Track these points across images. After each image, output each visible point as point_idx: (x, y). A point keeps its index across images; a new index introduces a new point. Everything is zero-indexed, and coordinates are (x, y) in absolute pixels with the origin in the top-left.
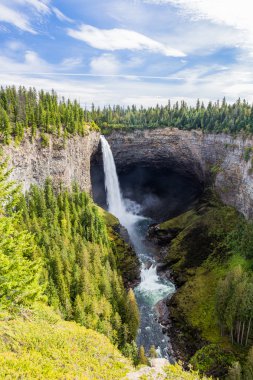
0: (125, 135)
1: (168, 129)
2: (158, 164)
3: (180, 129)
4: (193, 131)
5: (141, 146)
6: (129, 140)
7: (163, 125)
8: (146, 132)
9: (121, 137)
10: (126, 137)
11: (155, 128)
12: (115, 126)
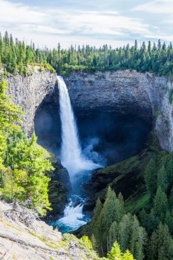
0: (86, 76)
1: (127, 71)
2: (123, 109)
3: (138, 71)
4: (147, 73)
5: (103, 89)
6: (90, 82)
7: (124, 67)
8: (107, 74)
9: (82, 78)
10: (86, 79)
11: (116, 70)
12: (74, 67)
